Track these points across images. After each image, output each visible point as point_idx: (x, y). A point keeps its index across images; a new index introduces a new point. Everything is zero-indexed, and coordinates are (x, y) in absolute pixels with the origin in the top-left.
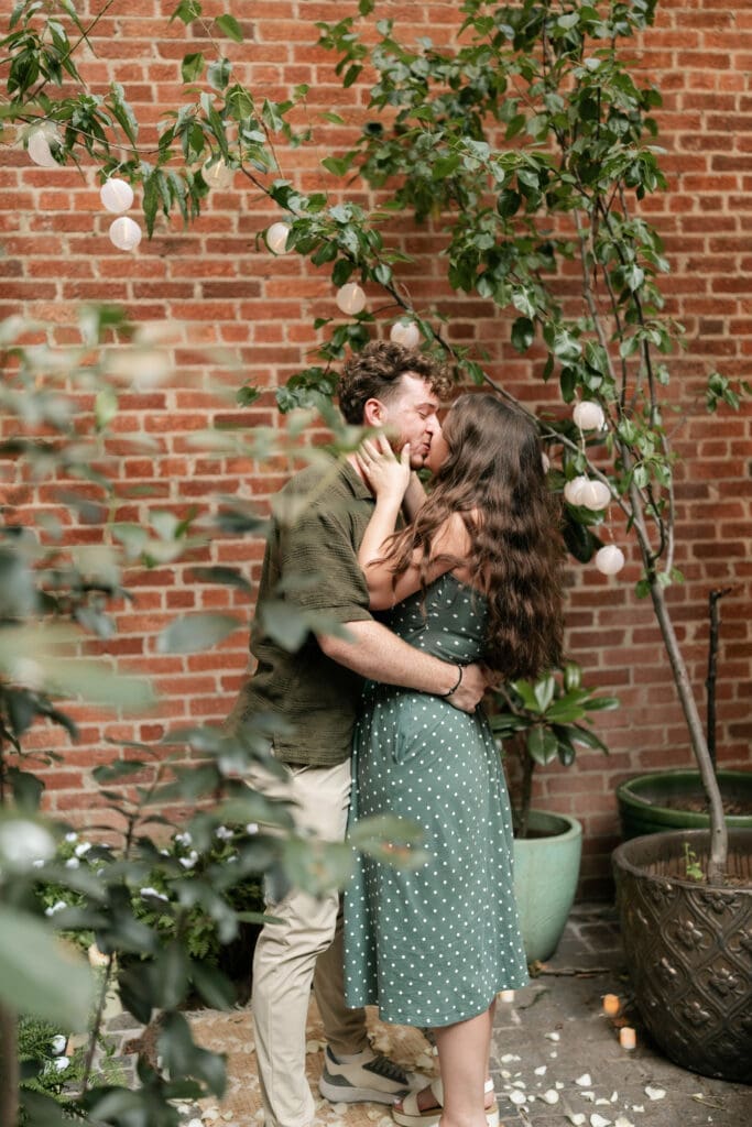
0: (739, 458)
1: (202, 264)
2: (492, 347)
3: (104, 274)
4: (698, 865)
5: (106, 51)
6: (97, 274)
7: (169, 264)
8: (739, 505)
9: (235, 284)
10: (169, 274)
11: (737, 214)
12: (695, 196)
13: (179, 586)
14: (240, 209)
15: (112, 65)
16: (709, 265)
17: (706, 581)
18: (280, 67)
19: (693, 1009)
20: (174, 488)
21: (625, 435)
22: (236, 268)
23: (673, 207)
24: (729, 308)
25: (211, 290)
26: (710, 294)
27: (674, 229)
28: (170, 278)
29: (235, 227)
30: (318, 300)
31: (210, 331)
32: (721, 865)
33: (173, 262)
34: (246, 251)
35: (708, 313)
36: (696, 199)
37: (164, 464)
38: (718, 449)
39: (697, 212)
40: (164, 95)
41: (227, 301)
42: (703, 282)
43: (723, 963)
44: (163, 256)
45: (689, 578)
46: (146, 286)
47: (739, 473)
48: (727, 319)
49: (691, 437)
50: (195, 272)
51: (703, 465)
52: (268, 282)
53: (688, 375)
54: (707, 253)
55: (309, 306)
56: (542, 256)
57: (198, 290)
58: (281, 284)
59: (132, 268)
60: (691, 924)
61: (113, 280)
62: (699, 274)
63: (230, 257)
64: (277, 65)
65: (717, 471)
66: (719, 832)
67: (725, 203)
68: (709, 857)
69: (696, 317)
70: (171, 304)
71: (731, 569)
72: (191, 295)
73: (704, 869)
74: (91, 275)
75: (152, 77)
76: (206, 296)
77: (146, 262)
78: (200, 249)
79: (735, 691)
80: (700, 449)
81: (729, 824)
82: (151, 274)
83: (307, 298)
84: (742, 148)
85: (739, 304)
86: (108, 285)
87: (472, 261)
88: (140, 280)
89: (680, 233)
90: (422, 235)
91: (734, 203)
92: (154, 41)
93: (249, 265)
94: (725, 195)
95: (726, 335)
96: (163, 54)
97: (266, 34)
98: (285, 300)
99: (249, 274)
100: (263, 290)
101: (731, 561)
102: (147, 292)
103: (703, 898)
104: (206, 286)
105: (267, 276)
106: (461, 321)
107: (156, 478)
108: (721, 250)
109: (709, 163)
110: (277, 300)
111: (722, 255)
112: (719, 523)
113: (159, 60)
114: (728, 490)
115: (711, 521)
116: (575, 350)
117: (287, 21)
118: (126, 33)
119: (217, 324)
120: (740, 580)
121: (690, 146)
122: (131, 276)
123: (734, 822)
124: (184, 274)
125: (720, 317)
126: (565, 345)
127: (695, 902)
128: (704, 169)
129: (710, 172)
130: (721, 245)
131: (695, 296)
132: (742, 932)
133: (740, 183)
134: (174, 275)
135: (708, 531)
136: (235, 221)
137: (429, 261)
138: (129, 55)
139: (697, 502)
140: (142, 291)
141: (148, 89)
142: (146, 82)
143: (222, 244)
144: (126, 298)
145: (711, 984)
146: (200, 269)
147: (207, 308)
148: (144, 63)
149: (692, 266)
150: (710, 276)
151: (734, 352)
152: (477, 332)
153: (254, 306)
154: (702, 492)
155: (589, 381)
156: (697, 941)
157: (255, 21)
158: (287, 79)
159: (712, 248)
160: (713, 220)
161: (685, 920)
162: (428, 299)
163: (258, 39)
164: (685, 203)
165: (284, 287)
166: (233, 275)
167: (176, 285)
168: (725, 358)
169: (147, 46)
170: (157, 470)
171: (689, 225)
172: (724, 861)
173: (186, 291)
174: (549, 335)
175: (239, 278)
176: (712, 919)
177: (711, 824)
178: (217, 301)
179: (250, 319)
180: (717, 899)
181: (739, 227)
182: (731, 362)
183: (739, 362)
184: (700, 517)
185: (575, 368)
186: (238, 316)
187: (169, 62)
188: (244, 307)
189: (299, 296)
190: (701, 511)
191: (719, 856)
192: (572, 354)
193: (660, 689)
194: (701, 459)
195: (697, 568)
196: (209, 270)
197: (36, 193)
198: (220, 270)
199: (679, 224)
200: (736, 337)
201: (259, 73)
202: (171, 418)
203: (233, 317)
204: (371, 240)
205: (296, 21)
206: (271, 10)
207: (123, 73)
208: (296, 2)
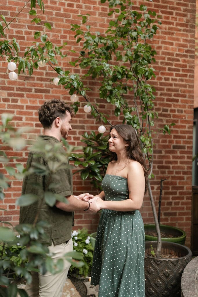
0: (170, 144)
1: (35, 83)
2: (110, 111)
3: (8, 84)
4: (154, 251)
5: (14, 26)
6: (6, 84)
7: (26, 83)
8: (169, 156)
9: (43, 90)
10: (26, 85)
11: (173, 82)
12: (163, 77)
14: (46, 70)
15: (15, 30)
16: (166, 95)
17: (160, 175)
18: (59, 35)
19: (150, 290)
21: (142, 140)
22: (44, 85)
23: (157, 79)
24: (170, 106)
25: (37, 91)
26: (165, 102)
27: (157, 85)
28: (26, 86)
29: (44, 75)
30: (65, 96)
31: (36, 101)
32: (160, 251)
33: (27, 82)
34: (47, 81)
35: (164, 107)
36: (163, 78)
38: (165, 141)
39: (163, 81)
40: (28, 39)
41: (41, 94)
42: (164, 99)
43: (158, 278)
44: (25, 81)
45: (156, 174)
46: (19, 88)
47: (170, 148)
48: (169, 109)
49: (159, 138)
50: (33, 85)
51: (161, 145)
52: (52, 90)
53: (158, 122)
54: (165, 92)
55: (63, 97)
56: (124, 90)
57: (33, 90)
58: (55, 91)
59: (16, 83)
60: (151, 268)
61: (11, 86)
62: (163, 97)
63: (42, 82)
64: (58, 34)
65: (164, 147)
66: (159, 243)
67: (170, 79)
68: (157, 249)
69: (161, 108)
70: (26, 93)
71: (167, 172)
72: (31, 92)
73: (155, 252)
74: (5, 84)
75: (25, 34)
76: (35, 92)
77: (20, 82)
78: (35, 80)
79: (166, 204)
80: (160, 141)
81: (162, 240)
82: (21, 85)
83: (62, 95)
84: (175, 66)
85: (172, 105)
86: (9, 87)
87: (106, 92)
88: (18, 86)
89: (159, 86)
90: (94, 81)
91: (173, 79)
92: (26, 25)
93: (48, 85)
94: (170, 77)
95: (169, 113)
96: (29, 28)
97: (56, 26)
98: (56, 95)
99: (48, 87)
100: (51, 92)
101: (167, 170)
102: (20, 90)
103: (154, 261)
104: (36, 89)
105: (52, 88)
106: (102, 104)
108: (169, 91)
109: (167, 69)
110: (54, 94)
111: (169, 92)
112: (164, 160)
113: (28, 30)
114: (167, 152)
115: (162, 160)
116: (130, 117)
117: (62, 23)
118: (19, 22)
119: (38, 100)
120: (169, 175)
121: (162, 64)
122: (16, 85)
123: (163, 239)
124: (30, 86)
125: (167, 108)
126: (128, 115)
127: (152, 262)
128: (166, 70)
129: (167, 71)
130: (169, 90)
131: (162, 102)
132: (164, 270)
133: (174, 75)
134: (27, 86)
135: (161, 162)
136: (45, 73)
137: (95, 88)
138: (19, 28)
139: (159, 154)
140: (18, 89)
141: (24, 37)
142: (24, 35)
143: (41, 79)
144: (14, 91)
145: (155, 284)
146: (34, 85)
147: (36, 95)
148: (23, 30)
149: (161, 94)
150: (166, 97)
151: (170, 117)
152: (106, 107)
153: (48, 96)
154: (160, 152)
155: (133, 125)
156: (152, 272)
157: (54, 22)
158: (61, 38)
159: (167, 90)
160: (167, 83)
161: (149, 266)
162: (94, 97)
163: (54, 27)
164: (160, 79)
165: (56, 92)
166: (43, 87)
167: (27, 88)
168: (168, 118)
169: (25, 26)
171: (161, 84)
172: (160, 250)
173: (30, 90)
174: (124, 112)
175: (45, 88)
176: (156, 267)
177: (158, 240)
178: (38, 94)
179: (47, 99)
180: (158, 261)
181: (173, 85)
182: (169, 119)
183: (172, 120)
184: (160, 158)
185: (130, 122)
186: (44, 98)
187: (30, 30)
188: (45, 96)
189: (60, 94)
190: (160, 157)
191: (159, 249)
192: (130, 118)
193: (147, 202)
194: (161, 144)
195: (158, 171)
196: (37, 85)
198: (40, 85)
199: (159, 84)
200: (171, 113)
201: (54, 36)
202: (24, 123)
203: (42, 98)
204: (80, 84)
205: (64, 23)
206: (58, 20)
207: (18, 32)
208: (65, 19)
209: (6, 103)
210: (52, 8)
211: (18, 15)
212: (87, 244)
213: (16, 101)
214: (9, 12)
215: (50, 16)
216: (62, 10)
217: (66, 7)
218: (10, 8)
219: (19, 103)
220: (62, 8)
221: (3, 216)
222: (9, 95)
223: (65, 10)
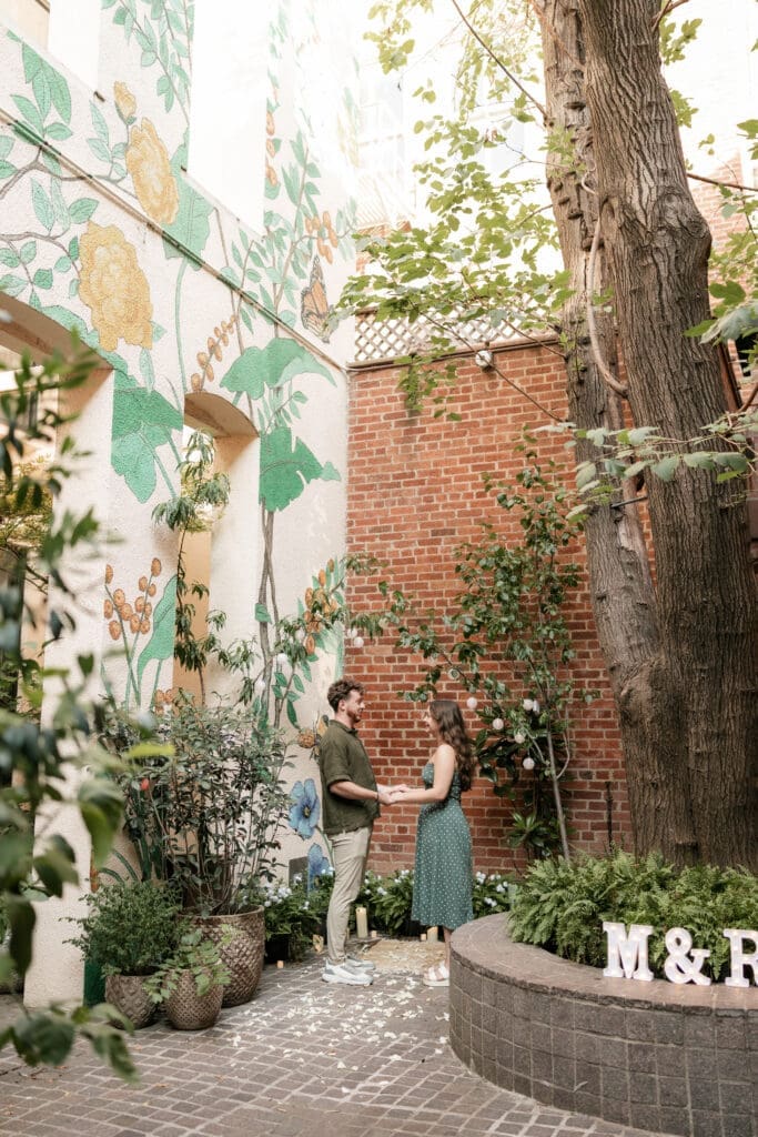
13: (416, 766)
15: (401, 550)
20: (416, 724)
37: (412, 713)
40: (419, 561)
75: (416, 554)
92: (416, 539)
96: (420, 544)
97: (460, 533)
107: (409, 720)
113: (418, 547)
117: (468, 526)
118: (407, 537)
138: (407, 546)
141: (413, 559)
142: (413, 556)
148: (412, 548)
157: (456, 528)
163: (457, 535)
169: (414, 542)
170: (410, 716)
175: (446, 635)
187: (422, 547)
197: (371, 603)
205: (473, 526)
206: (464, 522)
207: (404, 553)
208: (472, 519)
209: (392, 664)
210: (452, 506)
211: (404, 527)
212: (499, 893)
213: (404, 659)
214: (392, 525)
215: (450, 519)
216: (468, 505)
217: (475, 499)
218: (393, 520)
219: (409, 663)
220: (468, 501)
221: (390, 843)
222: (395, 651)
223: (473, 505)
